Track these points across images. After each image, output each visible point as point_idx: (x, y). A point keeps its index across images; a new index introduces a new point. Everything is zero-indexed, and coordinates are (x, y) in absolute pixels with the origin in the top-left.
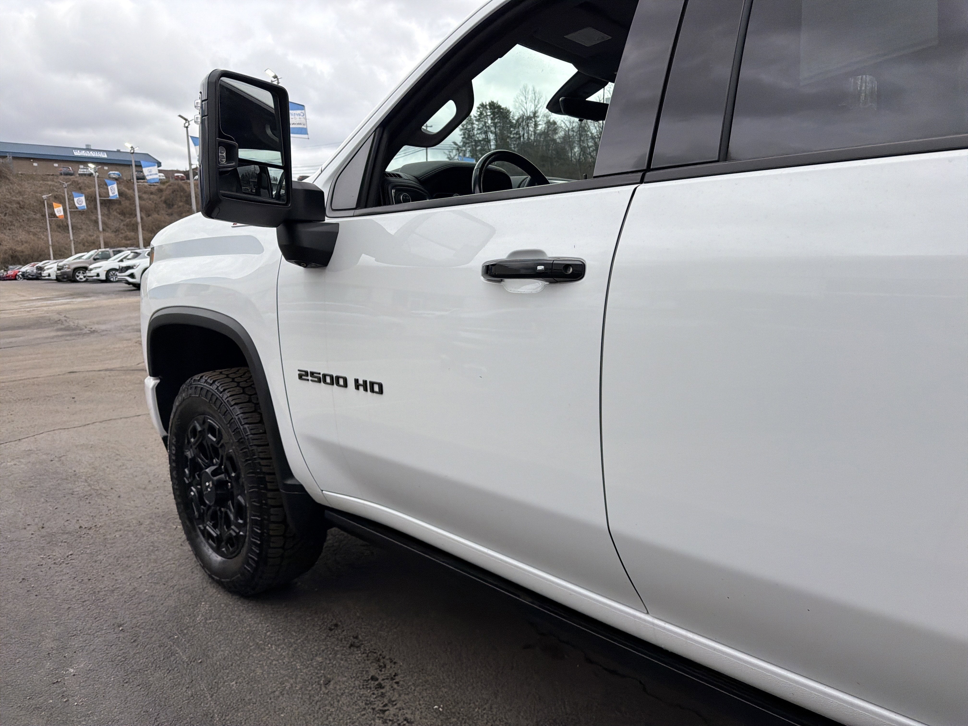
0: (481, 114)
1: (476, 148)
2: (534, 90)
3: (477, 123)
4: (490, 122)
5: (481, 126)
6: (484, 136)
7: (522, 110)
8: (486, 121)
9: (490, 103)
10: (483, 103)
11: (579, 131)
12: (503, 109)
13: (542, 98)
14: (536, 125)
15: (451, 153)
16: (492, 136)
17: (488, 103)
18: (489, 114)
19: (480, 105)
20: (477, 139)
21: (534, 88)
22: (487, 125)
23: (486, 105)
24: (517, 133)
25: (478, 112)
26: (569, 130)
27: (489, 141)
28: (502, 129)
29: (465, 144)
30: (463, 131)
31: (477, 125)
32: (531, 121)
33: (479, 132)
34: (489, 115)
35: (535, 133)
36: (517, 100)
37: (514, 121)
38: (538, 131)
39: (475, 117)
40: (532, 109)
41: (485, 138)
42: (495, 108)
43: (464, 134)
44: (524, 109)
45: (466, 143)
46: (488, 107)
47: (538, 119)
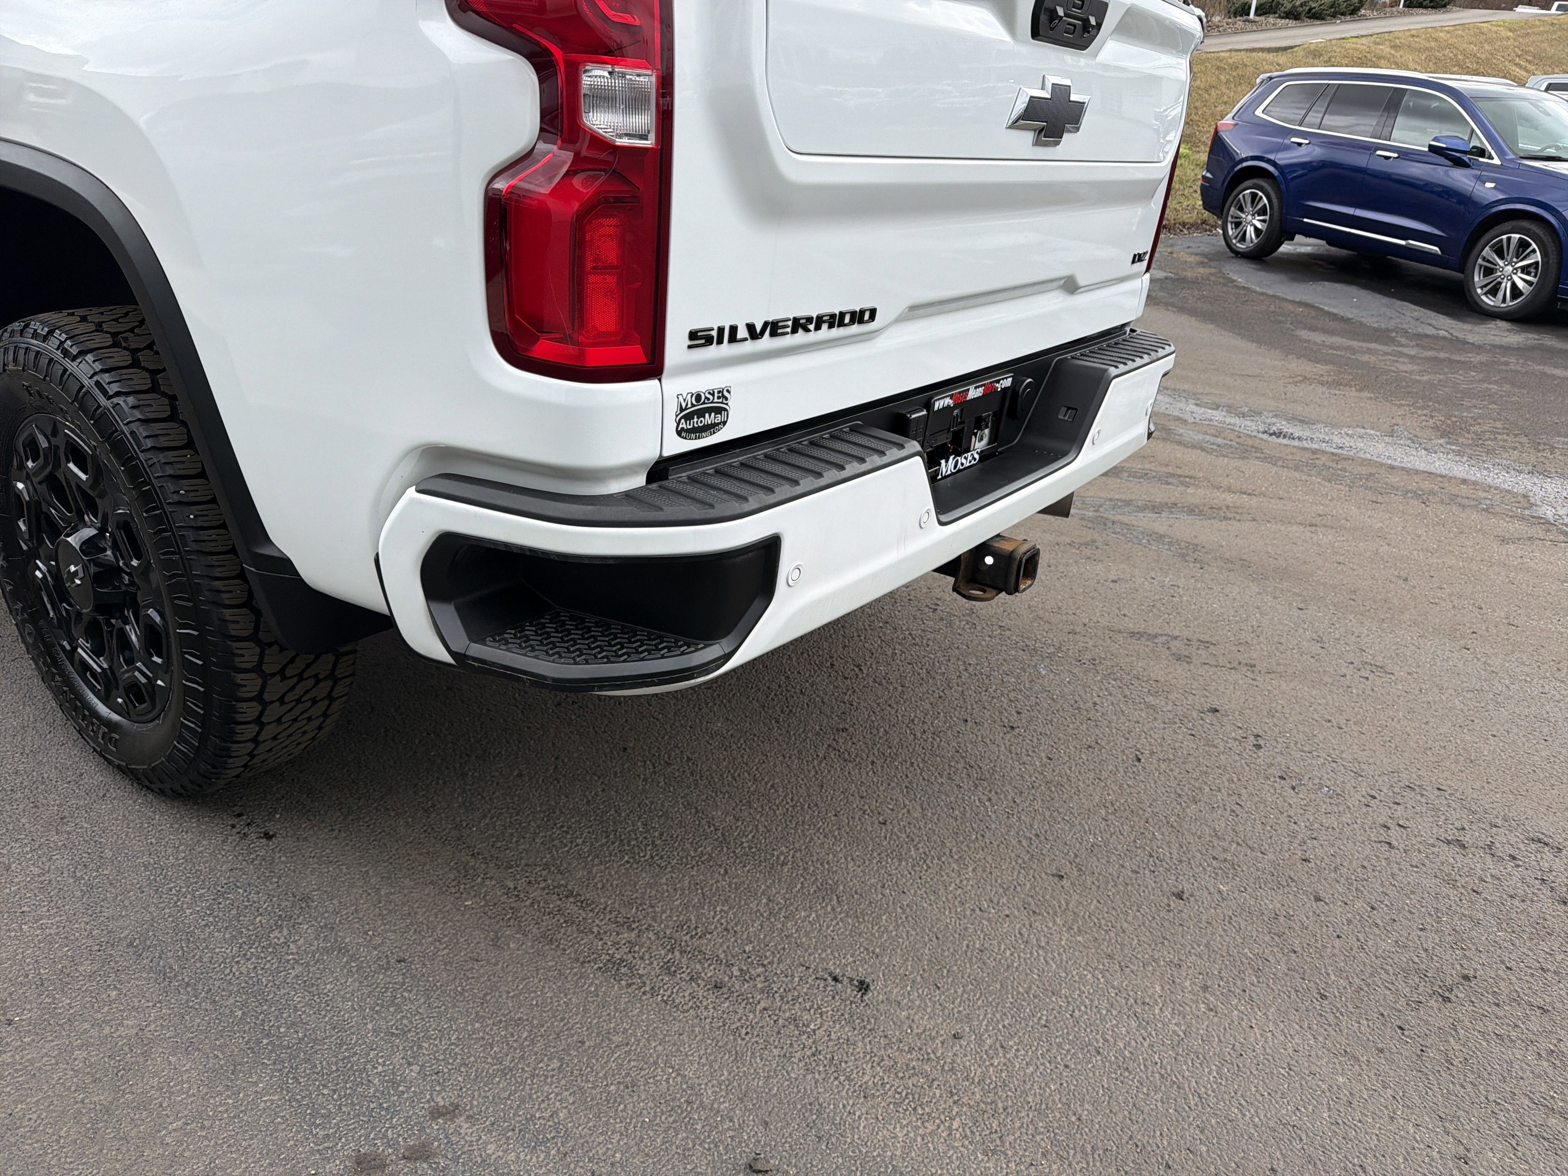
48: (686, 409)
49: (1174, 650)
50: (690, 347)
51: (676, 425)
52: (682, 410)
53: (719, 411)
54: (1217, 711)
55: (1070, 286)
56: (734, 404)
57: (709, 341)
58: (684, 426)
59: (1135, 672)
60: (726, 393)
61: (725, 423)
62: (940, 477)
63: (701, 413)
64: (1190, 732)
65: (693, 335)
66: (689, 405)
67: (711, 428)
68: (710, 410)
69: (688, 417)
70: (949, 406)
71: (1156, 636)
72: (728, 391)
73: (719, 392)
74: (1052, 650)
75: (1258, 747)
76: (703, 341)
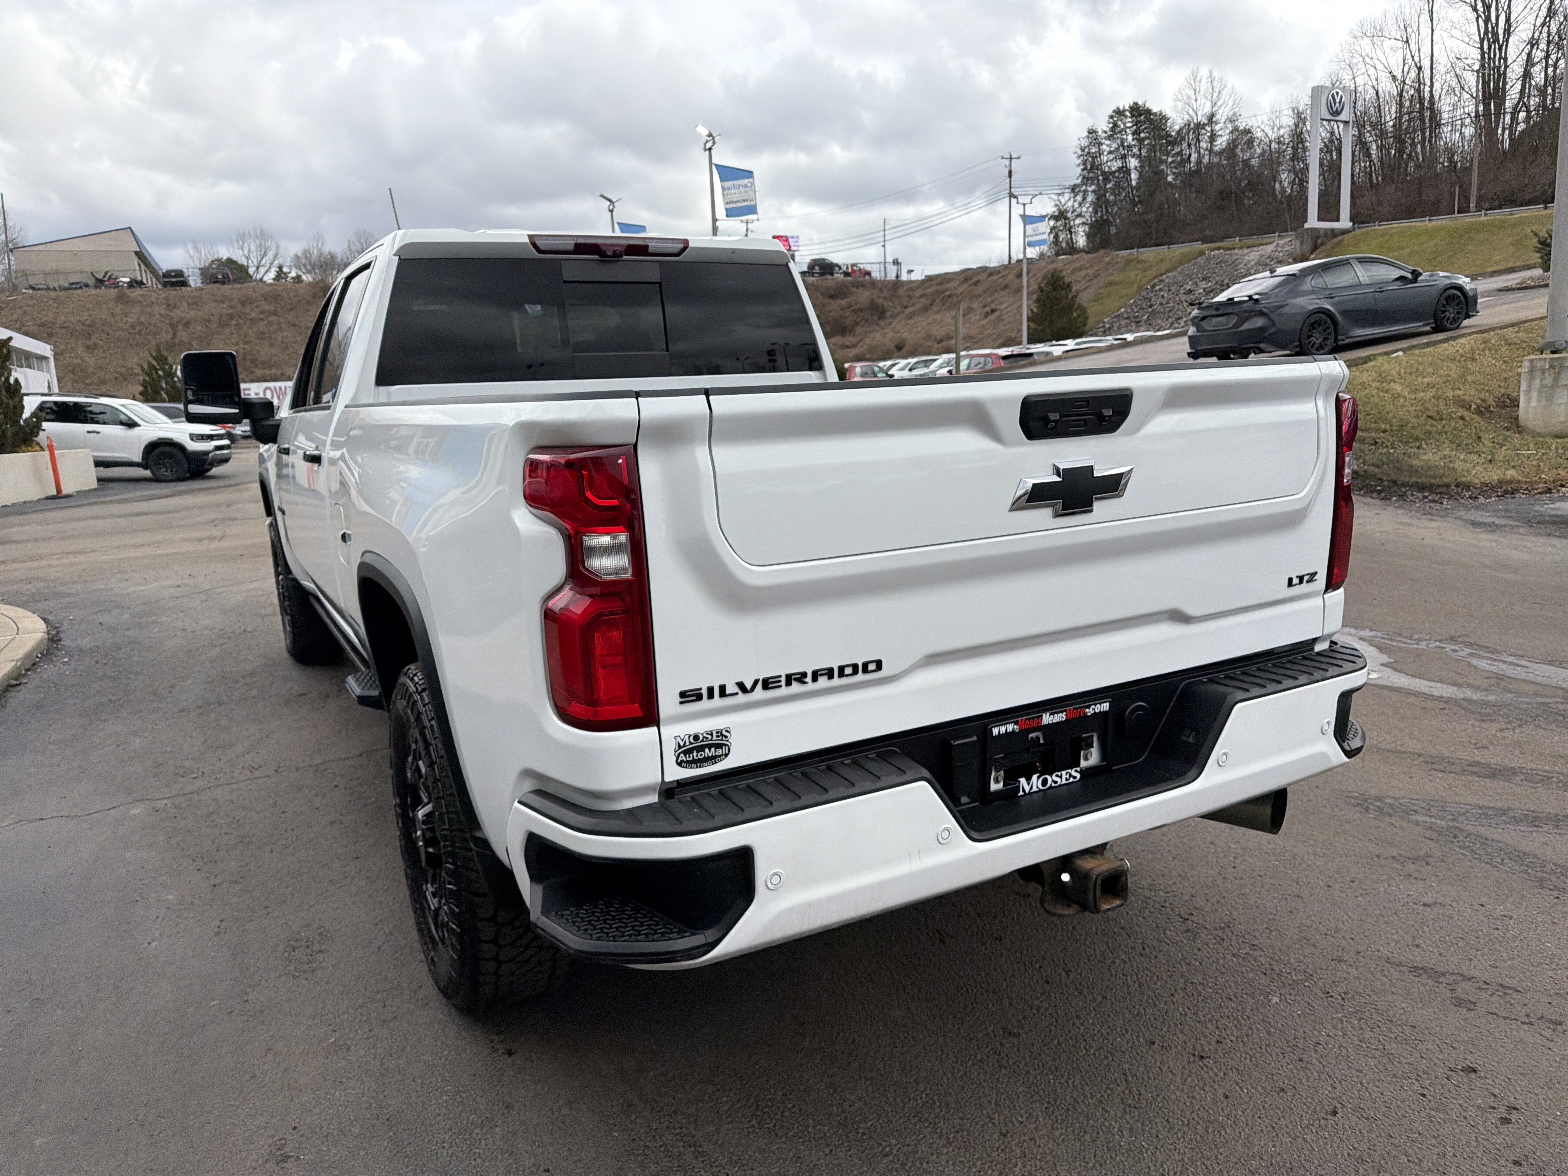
0: (1115, 125)
1: (1105, 185)
2: (1211, 76)
3: (1107, 142)
4: (1130, 137)
5: (1115, 146)
6: (1120, 164)
7: (1188, 113)
8: (1125, 137)
9: (1131, 107)
10: (1118, 108)
11: (1292, 141)
12: (1155, 114)
13: (1226, 89)
14: (1213, 138)
15: (1061, 197)
16: (1133, 163)
17: (1127, 108)
18: (1129, 125)
19: (1114, 111)
20: (1107, 169)
21: (1211, 73)
22: (1126, 144)
23: (1124, 111)
24: (1180, 153)
25: (1109, 123)
26: (1271, 142)
27: (1128, 172)
28: (1152, 149)
29: (1086, 180)
30: (1082, 158)
31: (1108, 145)
32: (1203, 131)
33: (1111, 157)
34: (1130, 127)
35: (1211, 151)
36: (1180, 96)
37: (1173, 134)
38: (1216, 149)
39: (1105, 132)
40: (1207, 109)
41: (1122, 167)
42: (1140, 115)
43: (1085, 163)
44: (1191, 111)
45: (1088, 179)
46: (1128, 114)
47: (1217, 127)
48: (684, 746)
49: (1459, 991)
50: (681, 703)
51: (675, 758)
52: (680, 747)
53: (719, 746)
54: (1475, 1071)
55: (1179, 617)
56: (733, 740)
57: (699, 697)
58: (684, 758)
59: (1391, 1013)
60: (724, 733)
61: (726, 755)
62: (1021, 793)
63: (701, 749)
64: (1421, 1091)
65: (683, 694)
66: (687, 743)
67: (713, 759)
68: (709, 746)
69: (685, 753)
70: (1013, 732)
71: (1443, 974)
72: (727, 731)
73: (717, 733)
74: (1301, 977)
75: (1505, 1121)
76: (694, 698)
